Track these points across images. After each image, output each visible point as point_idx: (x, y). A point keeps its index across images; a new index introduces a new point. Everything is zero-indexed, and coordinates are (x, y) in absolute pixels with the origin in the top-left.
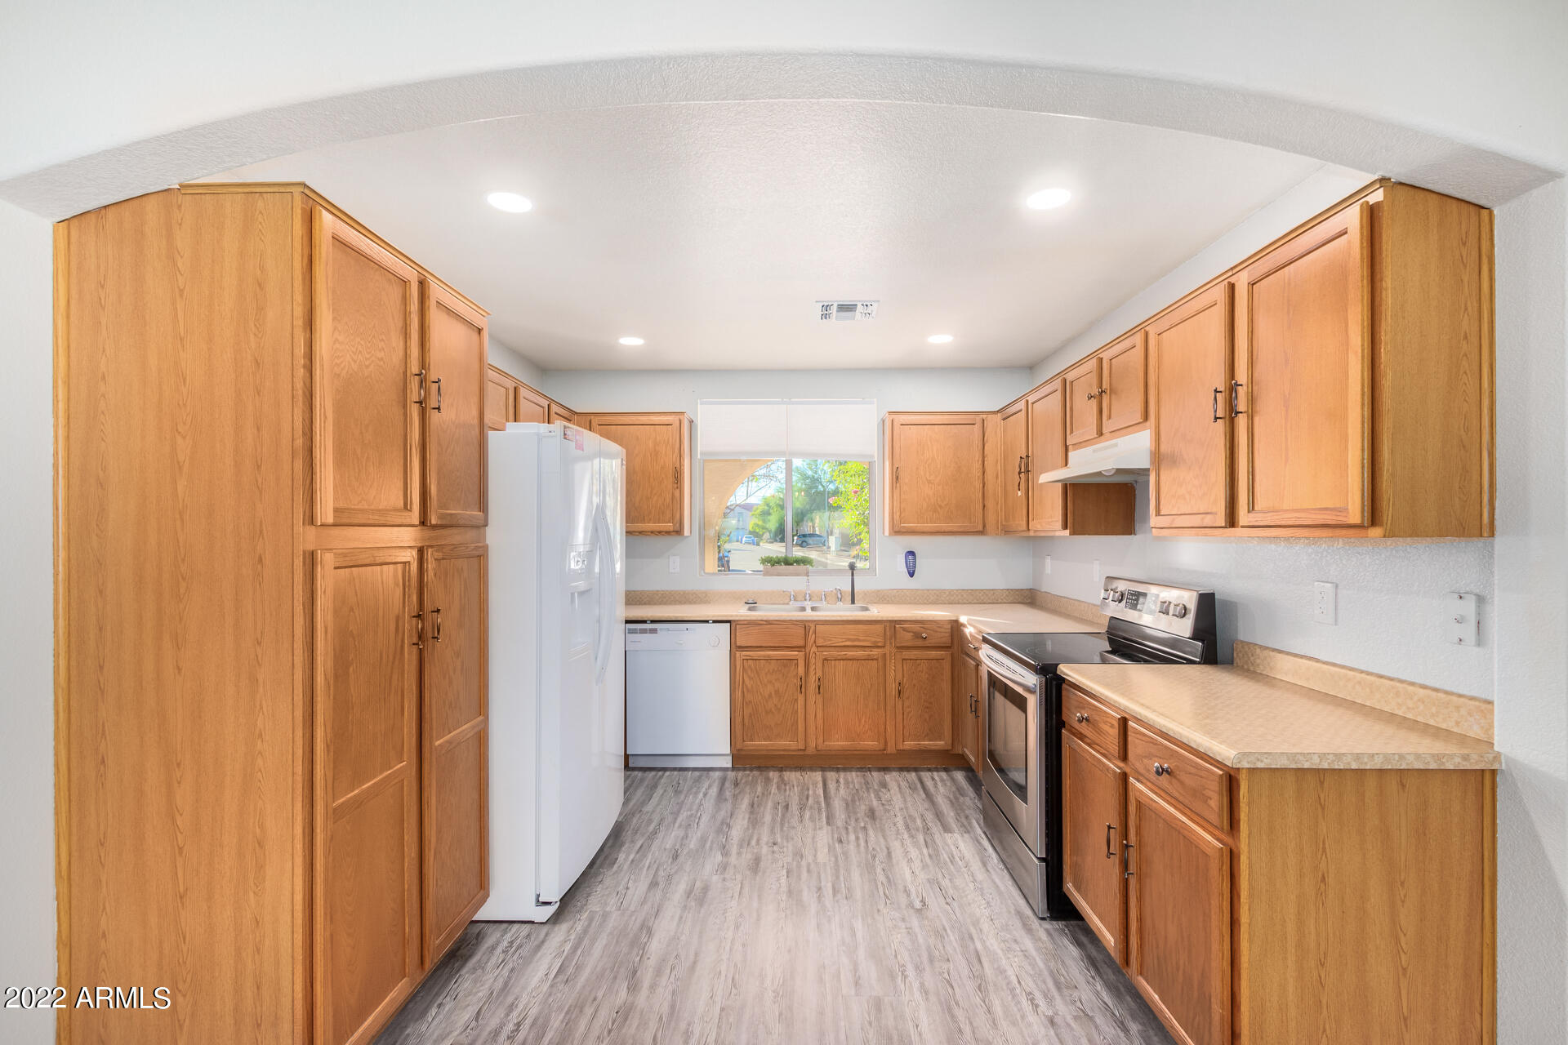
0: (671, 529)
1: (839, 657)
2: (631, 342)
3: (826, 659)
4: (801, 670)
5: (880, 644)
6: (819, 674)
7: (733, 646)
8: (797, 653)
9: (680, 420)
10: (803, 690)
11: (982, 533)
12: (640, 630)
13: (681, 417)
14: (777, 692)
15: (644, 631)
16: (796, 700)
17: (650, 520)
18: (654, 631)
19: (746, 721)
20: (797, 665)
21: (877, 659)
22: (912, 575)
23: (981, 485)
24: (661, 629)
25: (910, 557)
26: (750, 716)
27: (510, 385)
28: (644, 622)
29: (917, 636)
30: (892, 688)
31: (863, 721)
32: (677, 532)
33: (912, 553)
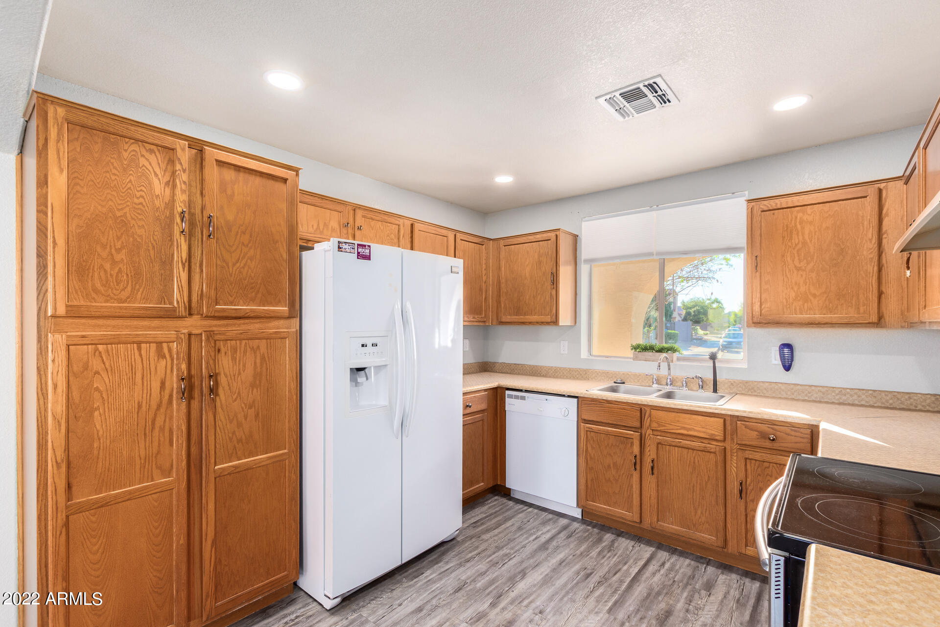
0: (549, 321)
1: (674, 444)
2: (504, 180)
3: (658, 444)
4: (636, 449)
5: (718, 438)
6: (653, 455)
7: (580, 418)
8: (632, 432)
9: (557, 235)
10: (638, 467)
11: (879, 322)
12: (515, 396)
13: (558, 233)
14: (615, 464)
15: (517, 397)
16: (632, 475)
17: (536, 313)
18: (523, 398)
19: (589, 483)
20: (632, 444)
21: (715, 453)
22: (787, 368)
23: (876, 268)
24: (528, 397)
25: (786, 350)
26: (592, 480)
27: (408, 223)
28: (521, 391)
29: (764, 436)
30: (733, 487)
31: (699, 512)
32: (554, 322)
33: (789, 346)
